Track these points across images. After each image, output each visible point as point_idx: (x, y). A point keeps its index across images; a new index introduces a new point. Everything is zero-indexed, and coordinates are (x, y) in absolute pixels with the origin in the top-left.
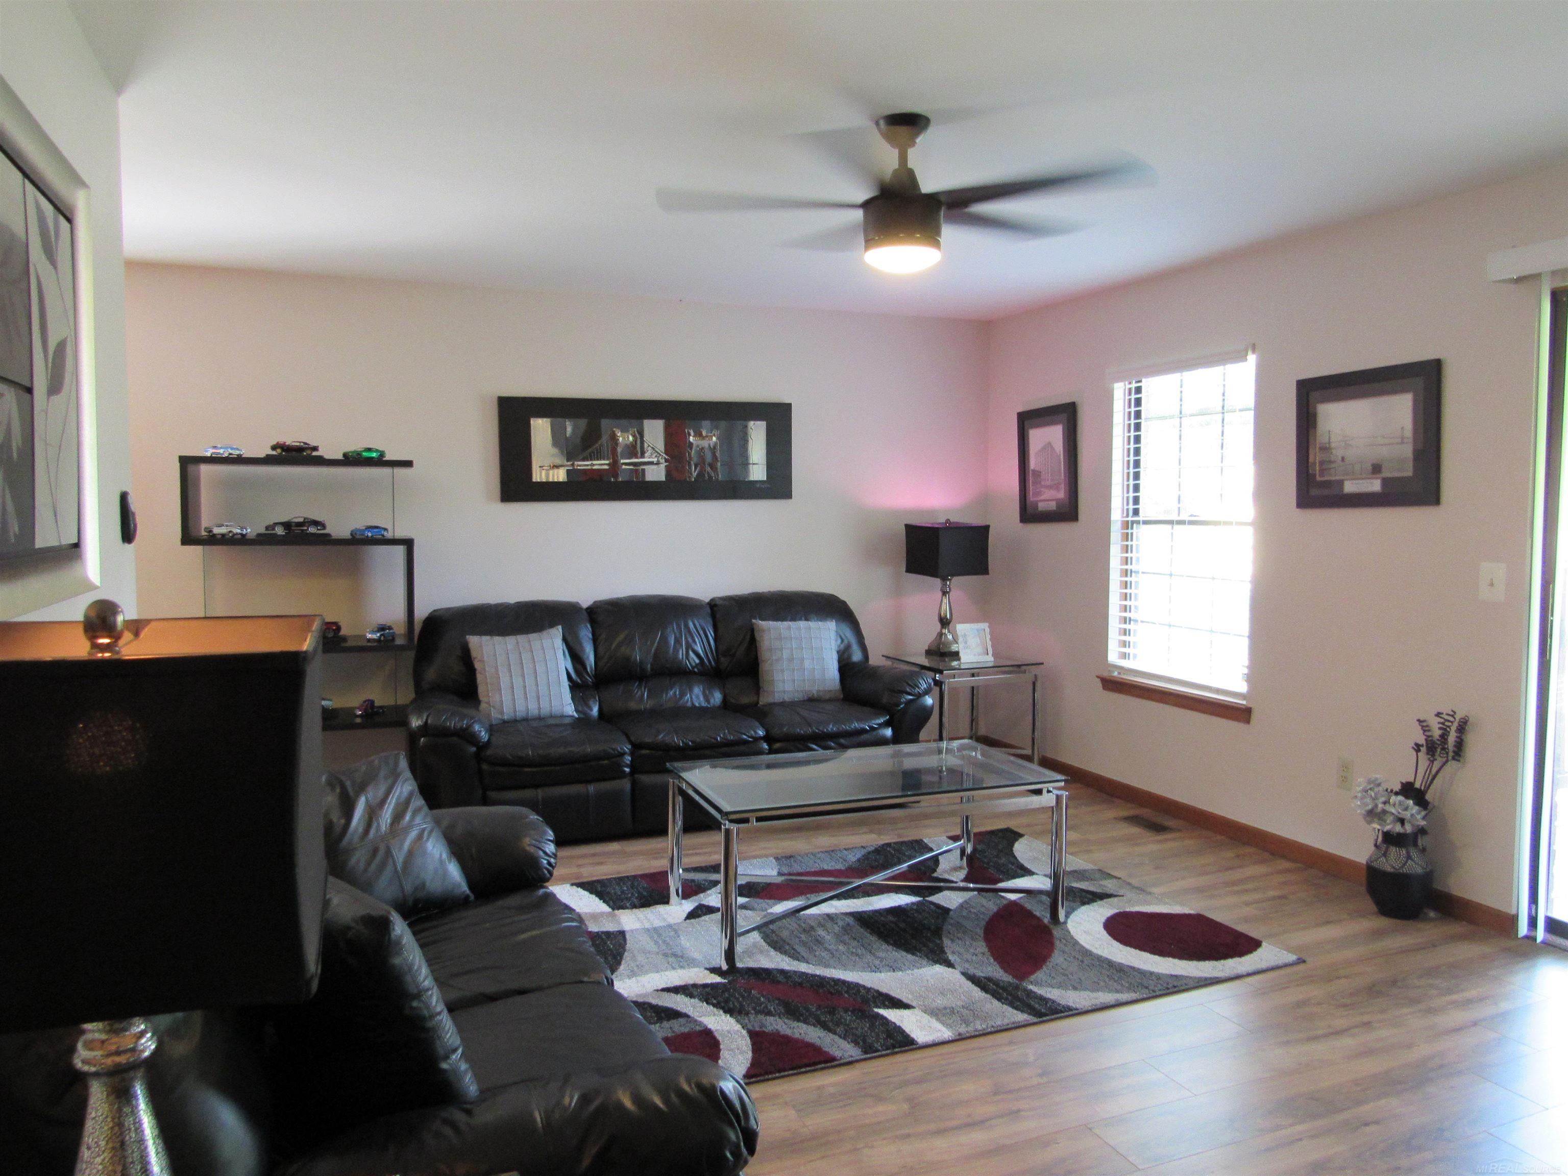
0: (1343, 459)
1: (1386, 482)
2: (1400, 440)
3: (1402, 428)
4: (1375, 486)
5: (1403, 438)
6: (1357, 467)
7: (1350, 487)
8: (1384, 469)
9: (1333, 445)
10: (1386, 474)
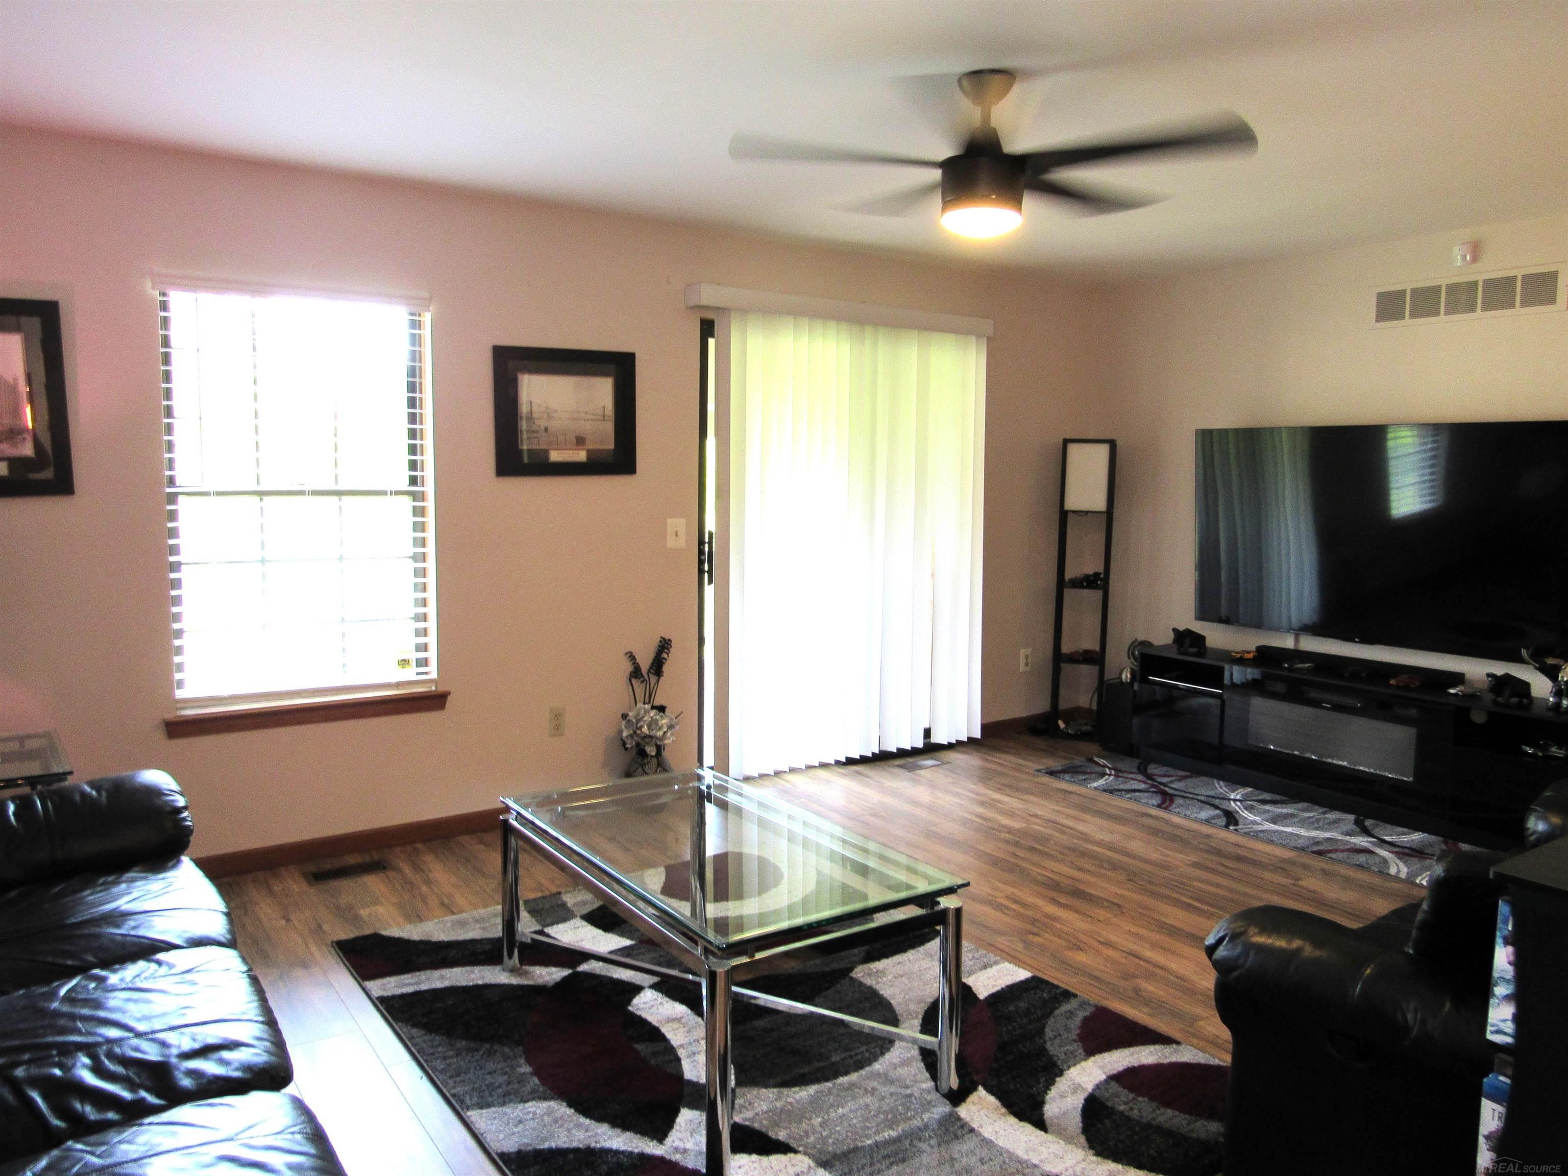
0: (546, 429)
1: (589, 452)
2: (601, 417)
3: (604, 407)
4: (581, 456)
5: (604, 416)
6: (561, 438)
7: (555, 456)
8: (587, 441)
9: (535, 415)
10: (590, 446)
